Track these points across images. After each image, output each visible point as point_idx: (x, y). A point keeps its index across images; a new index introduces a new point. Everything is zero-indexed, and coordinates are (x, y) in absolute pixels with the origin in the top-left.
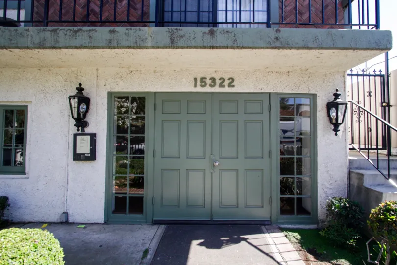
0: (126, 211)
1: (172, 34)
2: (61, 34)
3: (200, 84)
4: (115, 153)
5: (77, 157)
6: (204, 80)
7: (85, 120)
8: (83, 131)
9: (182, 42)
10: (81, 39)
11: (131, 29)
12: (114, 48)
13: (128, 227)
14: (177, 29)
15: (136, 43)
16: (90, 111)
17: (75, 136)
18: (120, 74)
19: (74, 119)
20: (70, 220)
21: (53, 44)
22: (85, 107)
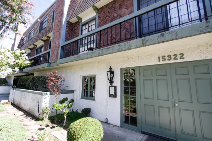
0: (129, 123)
1: (143, 40)
2: (104, 50)
3: (162, 60)
4: (124, 95)
5: (110, 96)
6: (164, 57)
7: (112, 80)
8: (112, 85)
9: (148, 43)
10: (110, 50)
11: (126, 43)
12: (121, 51)
13: (130, 131)
14: (145, 38)
15: (128, 48)
16: (114, 77)
17: (110, 87)
18: (124, 60)
19: (109, 80)
20: (108, 122)
21: (102, 54)
22: (112, 75)
